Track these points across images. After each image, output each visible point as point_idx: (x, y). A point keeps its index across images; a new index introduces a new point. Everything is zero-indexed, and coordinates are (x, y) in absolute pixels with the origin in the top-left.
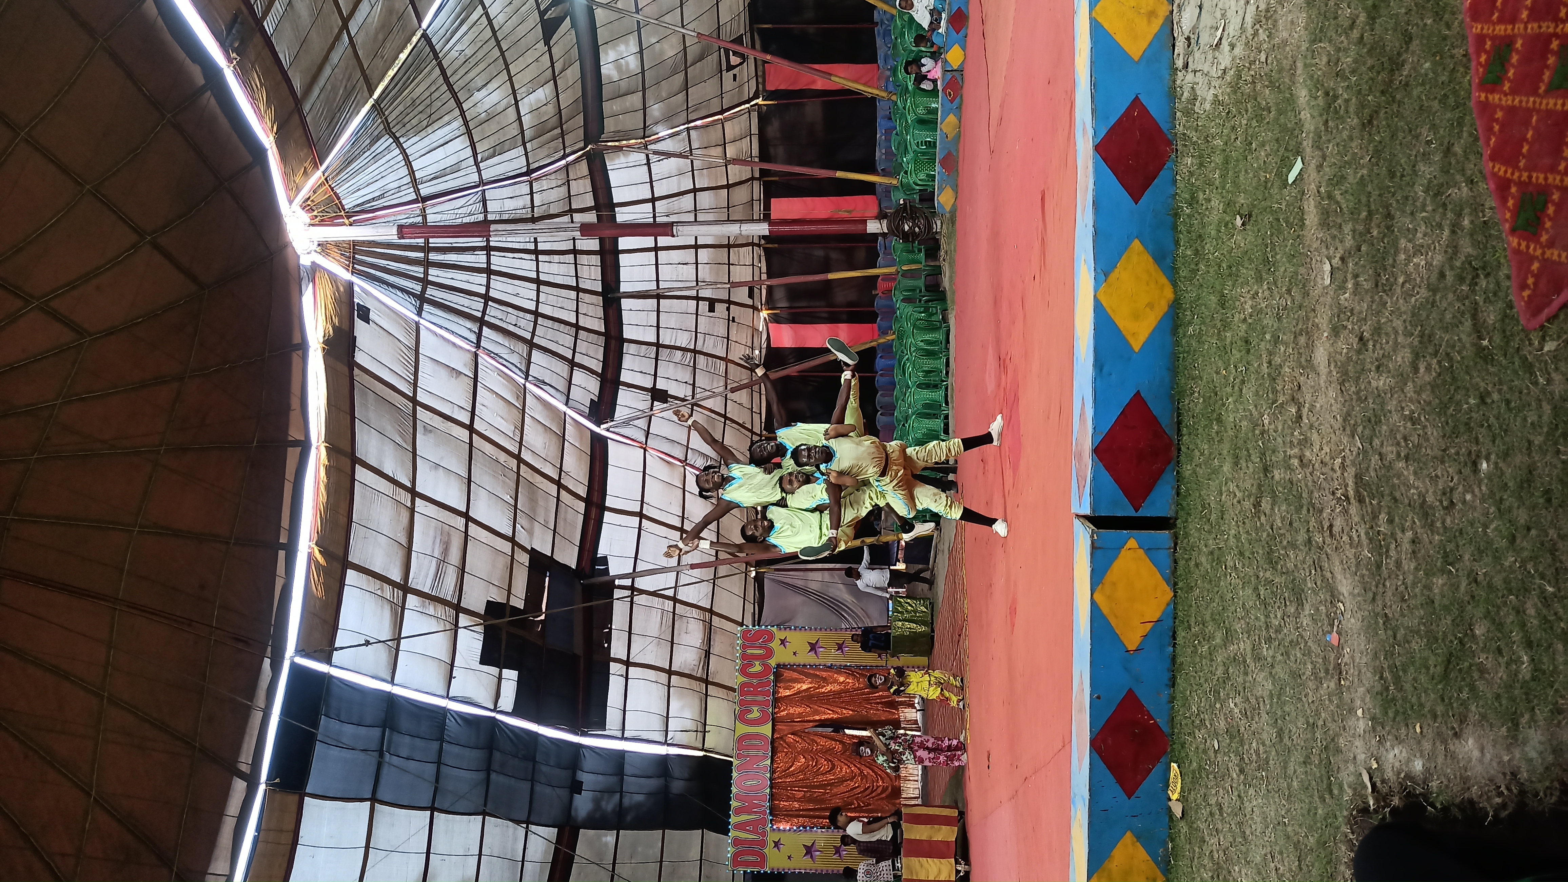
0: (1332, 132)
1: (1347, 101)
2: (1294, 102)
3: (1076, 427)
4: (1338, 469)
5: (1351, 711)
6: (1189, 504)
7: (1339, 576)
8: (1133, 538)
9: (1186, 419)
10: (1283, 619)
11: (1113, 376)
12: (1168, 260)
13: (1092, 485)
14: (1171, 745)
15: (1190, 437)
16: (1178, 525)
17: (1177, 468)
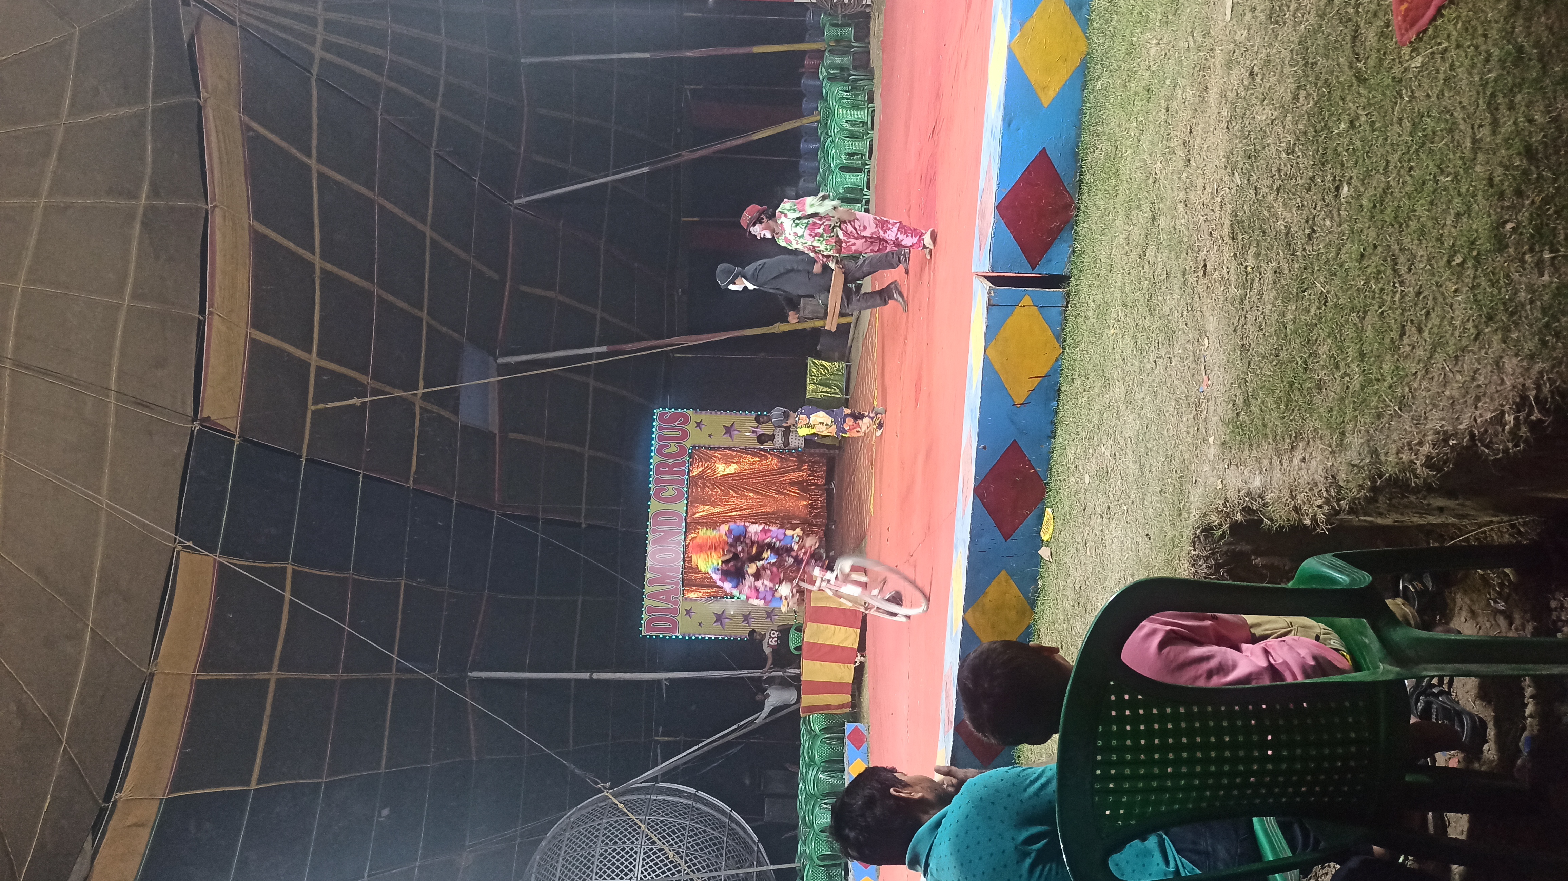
3: (982, 185)
4: (1217, 209)
5: (1205, 440)
6: (1082, 262)
7: (1207, 314)
8: (1027, 297)
9: (1088, 178)
10: (1155, 362)
11: (1021, 131)
12: (1084, 10)
13: (993, 241)
14: (1048, 492)
15: (1089, 195)
16: (1071, 284)
17: (1075, 227)
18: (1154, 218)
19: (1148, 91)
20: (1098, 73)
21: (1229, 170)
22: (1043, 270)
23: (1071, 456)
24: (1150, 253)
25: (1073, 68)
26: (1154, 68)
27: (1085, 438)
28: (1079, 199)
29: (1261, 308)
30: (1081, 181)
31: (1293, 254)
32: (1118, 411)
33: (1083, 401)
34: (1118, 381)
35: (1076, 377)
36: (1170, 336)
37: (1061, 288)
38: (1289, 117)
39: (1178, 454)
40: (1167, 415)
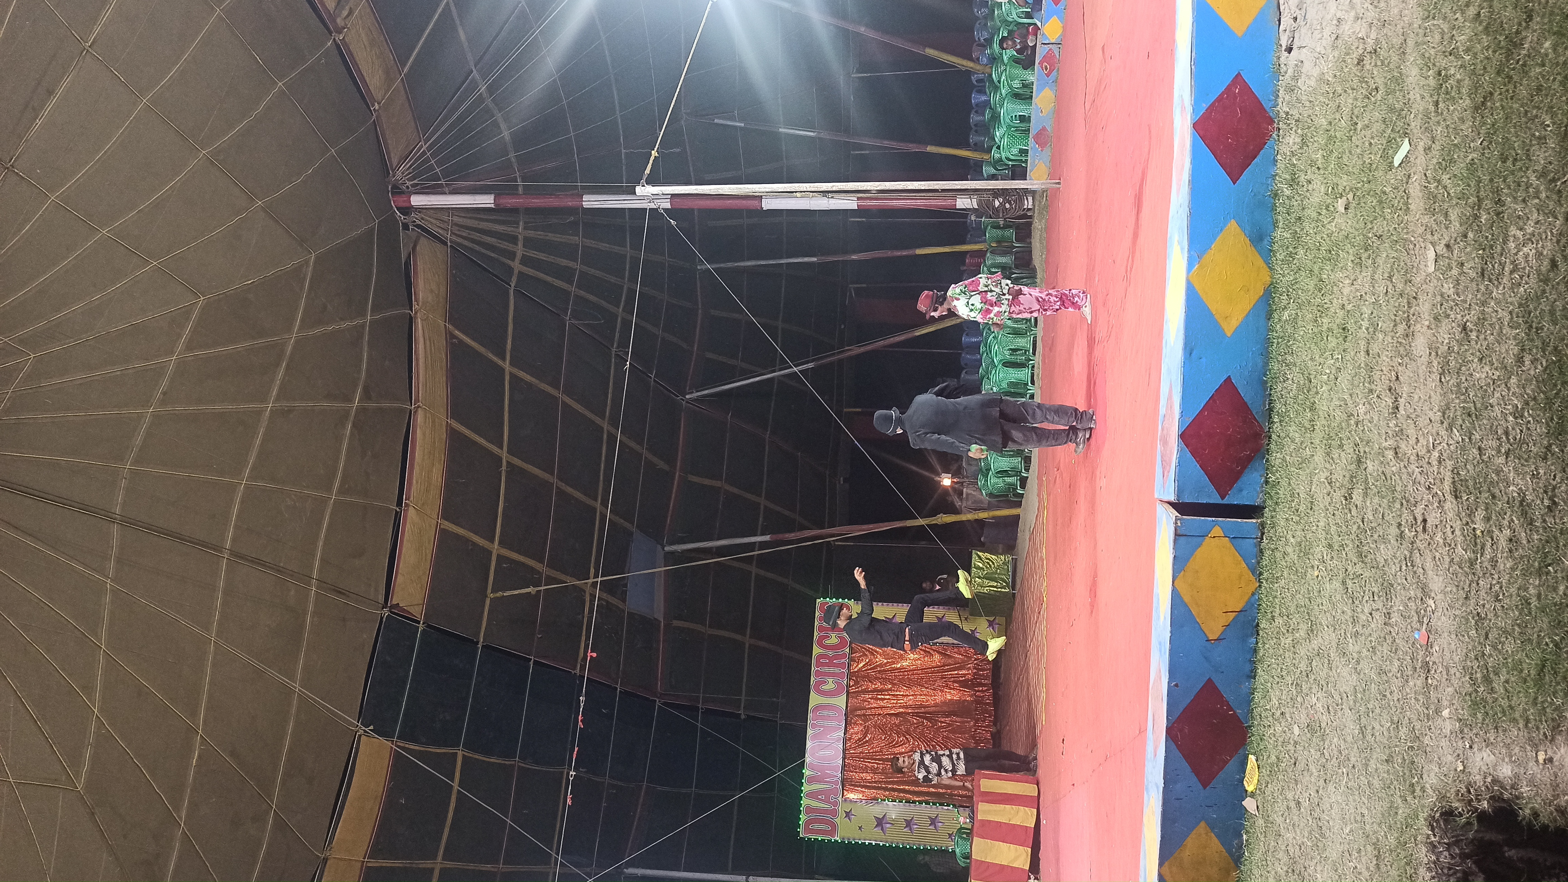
0: (1442, 113)
1: (1458, 81)
2: (1404, 82)
3: (1162, 411)
4: (1435, 463)
5: (1438, 712)
6: (1278, 493)
7: (1430, 573)
8: (1218, 526)
9: (1278, 406)
10: (1371, 614)
11: (1204, 360)
12: (1265, 242)
13: (1177, 470)
14: (1250, 737)
15: (1281, 425)
16: (1265, 515)
17: (1267, 456)
18: (1359, 461)
19: (1344, 329)
20: (1285, 302)
21: (1446, 424)
22: (1232, 499)
23: (1275, 701)
24: (1357, 497)
25: (1257, 297)
26: (1349, 307)
27: (1292, 684)
28: (1269, 428)
29: (1496, 576)
30: (1271, 410)
31: (1531, 524)
32: (1329, 660)
33: (1287, 641)
34: (1328, 627)
35: (1276, 615)
36: (1388, 590)
37: (1253, 518)
38: (1514, 380)
39: (1406, 720)
40: (1390, 675)
